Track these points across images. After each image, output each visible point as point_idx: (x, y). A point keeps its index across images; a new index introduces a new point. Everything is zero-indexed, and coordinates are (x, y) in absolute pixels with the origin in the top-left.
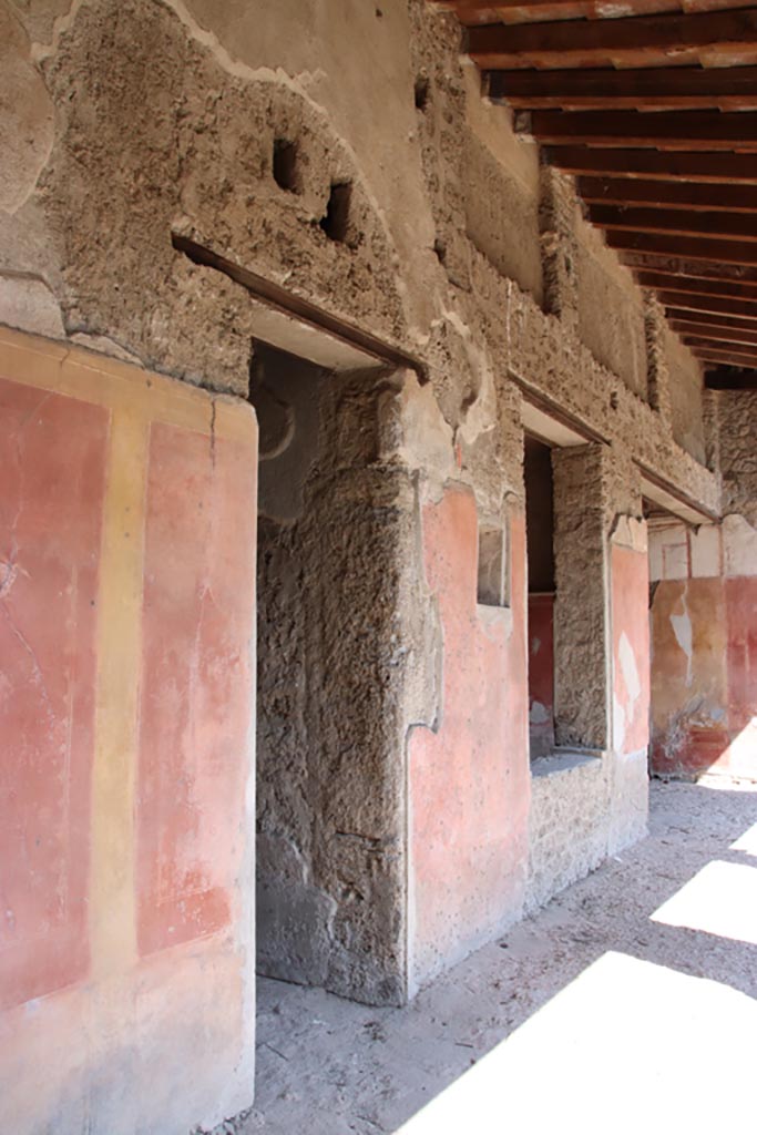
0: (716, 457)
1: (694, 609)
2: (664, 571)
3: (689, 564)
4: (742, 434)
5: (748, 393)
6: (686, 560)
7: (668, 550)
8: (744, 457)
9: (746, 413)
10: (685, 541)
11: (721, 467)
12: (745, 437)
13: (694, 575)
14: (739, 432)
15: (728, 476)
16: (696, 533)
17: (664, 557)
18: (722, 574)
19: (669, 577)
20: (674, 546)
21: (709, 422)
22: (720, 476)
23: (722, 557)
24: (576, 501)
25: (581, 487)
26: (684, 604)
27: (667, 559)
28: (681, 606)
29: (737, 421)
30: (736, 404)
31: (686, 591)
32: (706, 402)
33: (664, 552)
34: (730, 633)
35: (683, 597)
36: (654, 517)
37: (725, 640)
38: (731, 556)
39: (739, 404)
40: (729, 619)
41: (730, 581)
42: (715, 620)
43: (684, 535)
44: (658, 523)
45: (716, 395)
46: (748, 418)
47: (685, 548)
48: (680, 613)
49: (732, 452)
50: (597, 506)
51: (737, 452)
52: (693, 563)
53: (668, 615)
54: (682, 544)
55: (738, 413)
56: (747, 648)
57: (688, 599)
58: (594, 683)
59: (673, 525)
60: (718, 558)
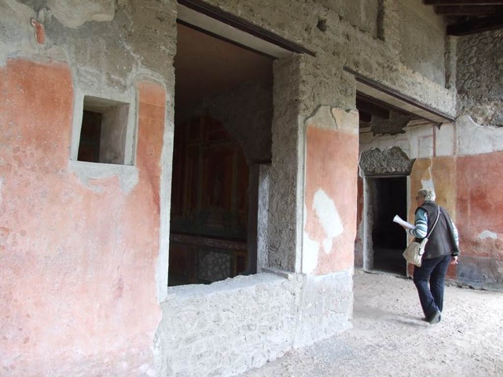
0: (453, 79)
1: (436, 177)
2: (419, 152)
3: (434, 148)
4: (472, 63)
5: (477, 35)
6: (432, 145)
7: (421, 139)
8: (472, 78)
9: (475, 48)
10: (432, 133)
11: (457, 85)
12: (473, 65)
13: (437, 154)
14: (469, 62)
15: (460, 92)
16: (439, 128)
17: (419, 144)
18: (454, 154)
19: (422, 156)
20: (425, 137)
21: (448, 56)
22: (456, 91)
23: (455, 143)
24: (285, 96)
25: (288, 85)
26: (430, 172)
27: (421, 145)
28: (428, 173)
29: (468, 55)
30: (468, 44)
31: (431, 166)
32: (447, 45)
33: (419, 141)
34: (458, 192)
35: (429, 169)
36: (414, 119)
37: (455, 196)
38: (461, 143)
39: (471, 43)
40: (458, 183)
41: (459, 158)
42: (449, 183)
43: (432, 130)
44: (416, 123)
45: (454, 40)
46: (476, 52)
47: (432, 138)
48: (428, 178)
49: (464, 75)
50: (296, 98)
51: (468, 75)
52: (436, 147)
53: (421, 180)
54: (431, 136)
55: (470, 50)
56: (469, 201)
57: (433, 170)
58: (289, 225)
59: (426, 124)
60: (452, 144)
